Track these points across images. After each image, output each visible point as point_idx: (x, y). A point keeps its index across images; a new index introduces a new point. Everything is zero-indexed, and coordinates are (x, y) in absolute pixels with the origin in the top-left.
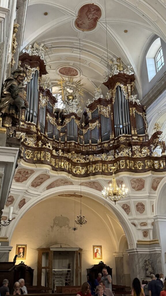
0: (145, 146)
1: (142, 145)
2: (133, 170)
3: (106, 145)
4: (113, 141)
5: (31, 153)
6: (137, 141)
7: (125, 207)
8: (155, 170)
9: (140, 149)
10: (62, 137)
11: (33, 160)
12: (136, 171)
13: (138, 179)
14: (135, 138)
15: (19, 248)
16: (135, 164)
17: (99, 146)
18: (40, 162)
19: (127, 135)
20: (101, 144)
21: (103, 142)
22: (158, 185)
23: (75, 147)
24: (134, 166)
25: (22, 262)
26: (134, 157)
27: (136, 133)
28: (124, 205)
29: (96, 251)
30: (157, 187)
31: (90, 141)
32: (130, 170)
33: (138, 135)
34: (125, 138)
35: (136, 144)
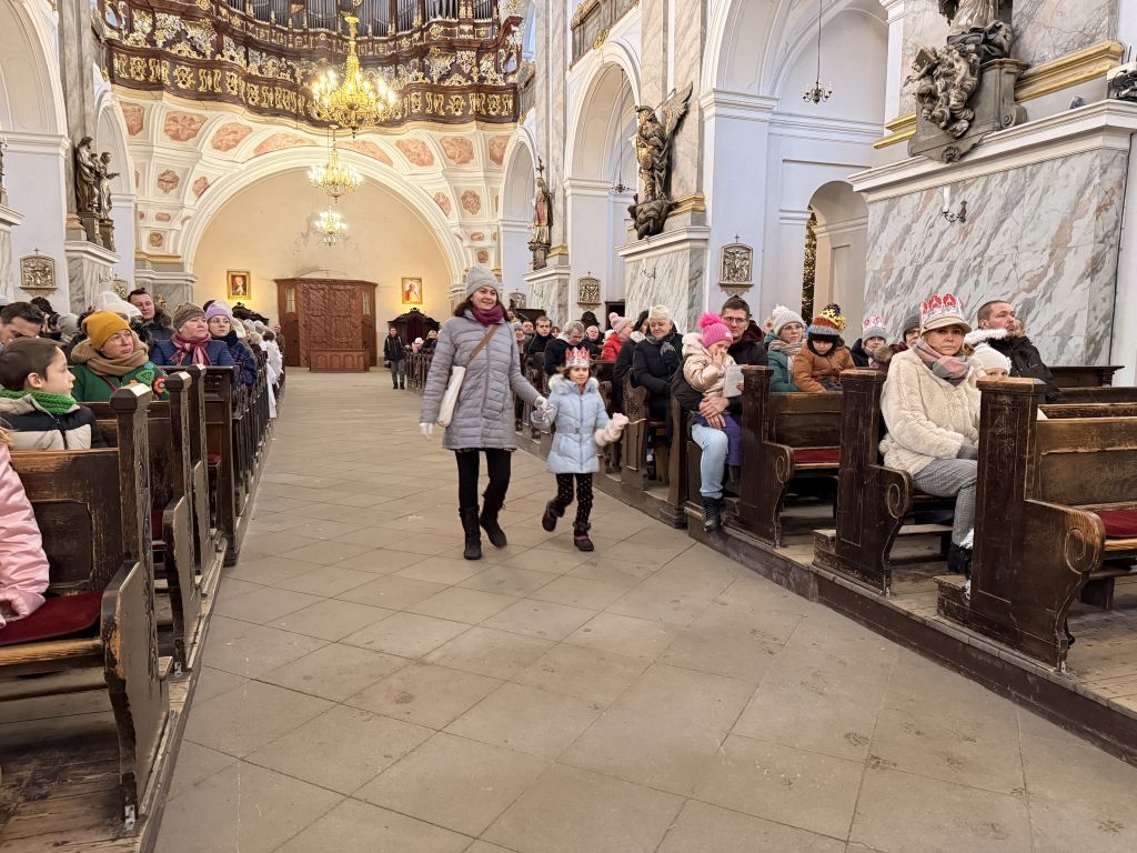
0: (488, 50)
1: (481, 50)
2: (442, 117)
3: (405, 43)
4: (419, 34)
5: (190, 73)
6: (471, 37)
7: (441, 200)
8: (488, 119)
9: (474, 61)
10: (295, 18)
11: (197, 90)
12: (448, 120)
13: (455, 139)
14: (467, 28)
15: (234, 277)
16: (446, 103)
17: (392, 44)
18: (211, 96)
19: (447, 19)
20: (395, 38)
21: (400, 33)
22: (504, 152)
23: (330, 45)
24: (444, 108)
25: (239, 304)
26: (446, 84)
27: (470, 15)
28: (438, 195)
29: (407, 288)
30: (502, 157)
31: (370, 30)
32: (434, 118)
33: (476, 21)
34: (442, 28)
35: (466, 46)
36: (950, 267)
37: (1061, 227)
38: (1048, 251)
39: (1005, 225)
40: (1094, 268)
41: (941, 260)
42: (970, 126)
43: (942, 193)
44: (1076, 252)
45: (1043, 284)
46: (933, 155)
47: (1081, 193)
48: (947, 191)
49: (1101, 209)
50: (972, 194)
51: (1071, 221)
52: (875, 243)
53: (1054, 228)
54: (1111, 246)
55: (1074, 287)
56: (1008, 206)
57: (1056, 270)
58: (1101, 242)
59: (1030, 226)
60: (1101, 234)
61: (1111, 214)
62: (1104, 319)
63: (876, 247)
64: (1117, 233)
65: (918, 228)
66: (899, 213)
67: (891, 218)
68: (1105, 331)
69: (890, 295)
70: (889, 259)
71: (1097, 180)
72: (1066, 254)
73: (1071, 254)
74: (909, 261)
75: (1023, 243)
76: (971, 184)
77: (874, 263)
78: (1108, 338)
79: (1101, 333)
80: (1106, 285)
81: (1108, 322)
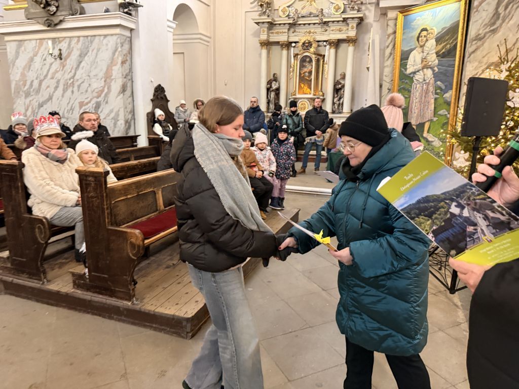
36: (58, 82)
37: (107, 69)
38: (103, 80)
39: (82, 64)
40: (124, 89)
41: (52, 78)
42: (57, 10)
43: (47, 43)
44: (115, 81)
45: (103, 94)
46: (40, 21)
47: (114, 54)
48: (50, 42)
49: (123, 63)
50: (64, 46)
51: (112, 67)
52: (14, 65)
53: (105, 69)
54: (129, 80)
55: (117, 97)
56: (82, 55)
57: (108, 88)
58: (125, 78)
59: (94, 67)
60: (125, 74)
61: (127, 65)
62: (130, 112)
63: (15, 67)
64: (131, 74)
65: (38, 59)
66: (25, 50)
67: (21, 52)
68: (132, 117)
69: (27, 94)
70: (23, 75)
71: (119, 49)
72: (111, 82)
73: (113, 82)
74: (35, 77)
75: (92, 74)
76: (62, 41)
77: (16, 76)
78: (133, 121)
79: (130, 118)
80: (129, 97)
81: (132, 113)
